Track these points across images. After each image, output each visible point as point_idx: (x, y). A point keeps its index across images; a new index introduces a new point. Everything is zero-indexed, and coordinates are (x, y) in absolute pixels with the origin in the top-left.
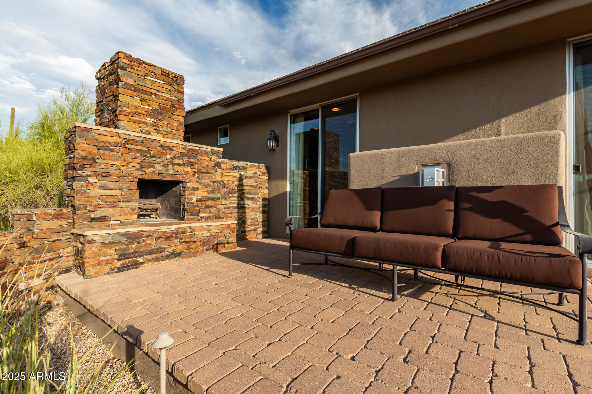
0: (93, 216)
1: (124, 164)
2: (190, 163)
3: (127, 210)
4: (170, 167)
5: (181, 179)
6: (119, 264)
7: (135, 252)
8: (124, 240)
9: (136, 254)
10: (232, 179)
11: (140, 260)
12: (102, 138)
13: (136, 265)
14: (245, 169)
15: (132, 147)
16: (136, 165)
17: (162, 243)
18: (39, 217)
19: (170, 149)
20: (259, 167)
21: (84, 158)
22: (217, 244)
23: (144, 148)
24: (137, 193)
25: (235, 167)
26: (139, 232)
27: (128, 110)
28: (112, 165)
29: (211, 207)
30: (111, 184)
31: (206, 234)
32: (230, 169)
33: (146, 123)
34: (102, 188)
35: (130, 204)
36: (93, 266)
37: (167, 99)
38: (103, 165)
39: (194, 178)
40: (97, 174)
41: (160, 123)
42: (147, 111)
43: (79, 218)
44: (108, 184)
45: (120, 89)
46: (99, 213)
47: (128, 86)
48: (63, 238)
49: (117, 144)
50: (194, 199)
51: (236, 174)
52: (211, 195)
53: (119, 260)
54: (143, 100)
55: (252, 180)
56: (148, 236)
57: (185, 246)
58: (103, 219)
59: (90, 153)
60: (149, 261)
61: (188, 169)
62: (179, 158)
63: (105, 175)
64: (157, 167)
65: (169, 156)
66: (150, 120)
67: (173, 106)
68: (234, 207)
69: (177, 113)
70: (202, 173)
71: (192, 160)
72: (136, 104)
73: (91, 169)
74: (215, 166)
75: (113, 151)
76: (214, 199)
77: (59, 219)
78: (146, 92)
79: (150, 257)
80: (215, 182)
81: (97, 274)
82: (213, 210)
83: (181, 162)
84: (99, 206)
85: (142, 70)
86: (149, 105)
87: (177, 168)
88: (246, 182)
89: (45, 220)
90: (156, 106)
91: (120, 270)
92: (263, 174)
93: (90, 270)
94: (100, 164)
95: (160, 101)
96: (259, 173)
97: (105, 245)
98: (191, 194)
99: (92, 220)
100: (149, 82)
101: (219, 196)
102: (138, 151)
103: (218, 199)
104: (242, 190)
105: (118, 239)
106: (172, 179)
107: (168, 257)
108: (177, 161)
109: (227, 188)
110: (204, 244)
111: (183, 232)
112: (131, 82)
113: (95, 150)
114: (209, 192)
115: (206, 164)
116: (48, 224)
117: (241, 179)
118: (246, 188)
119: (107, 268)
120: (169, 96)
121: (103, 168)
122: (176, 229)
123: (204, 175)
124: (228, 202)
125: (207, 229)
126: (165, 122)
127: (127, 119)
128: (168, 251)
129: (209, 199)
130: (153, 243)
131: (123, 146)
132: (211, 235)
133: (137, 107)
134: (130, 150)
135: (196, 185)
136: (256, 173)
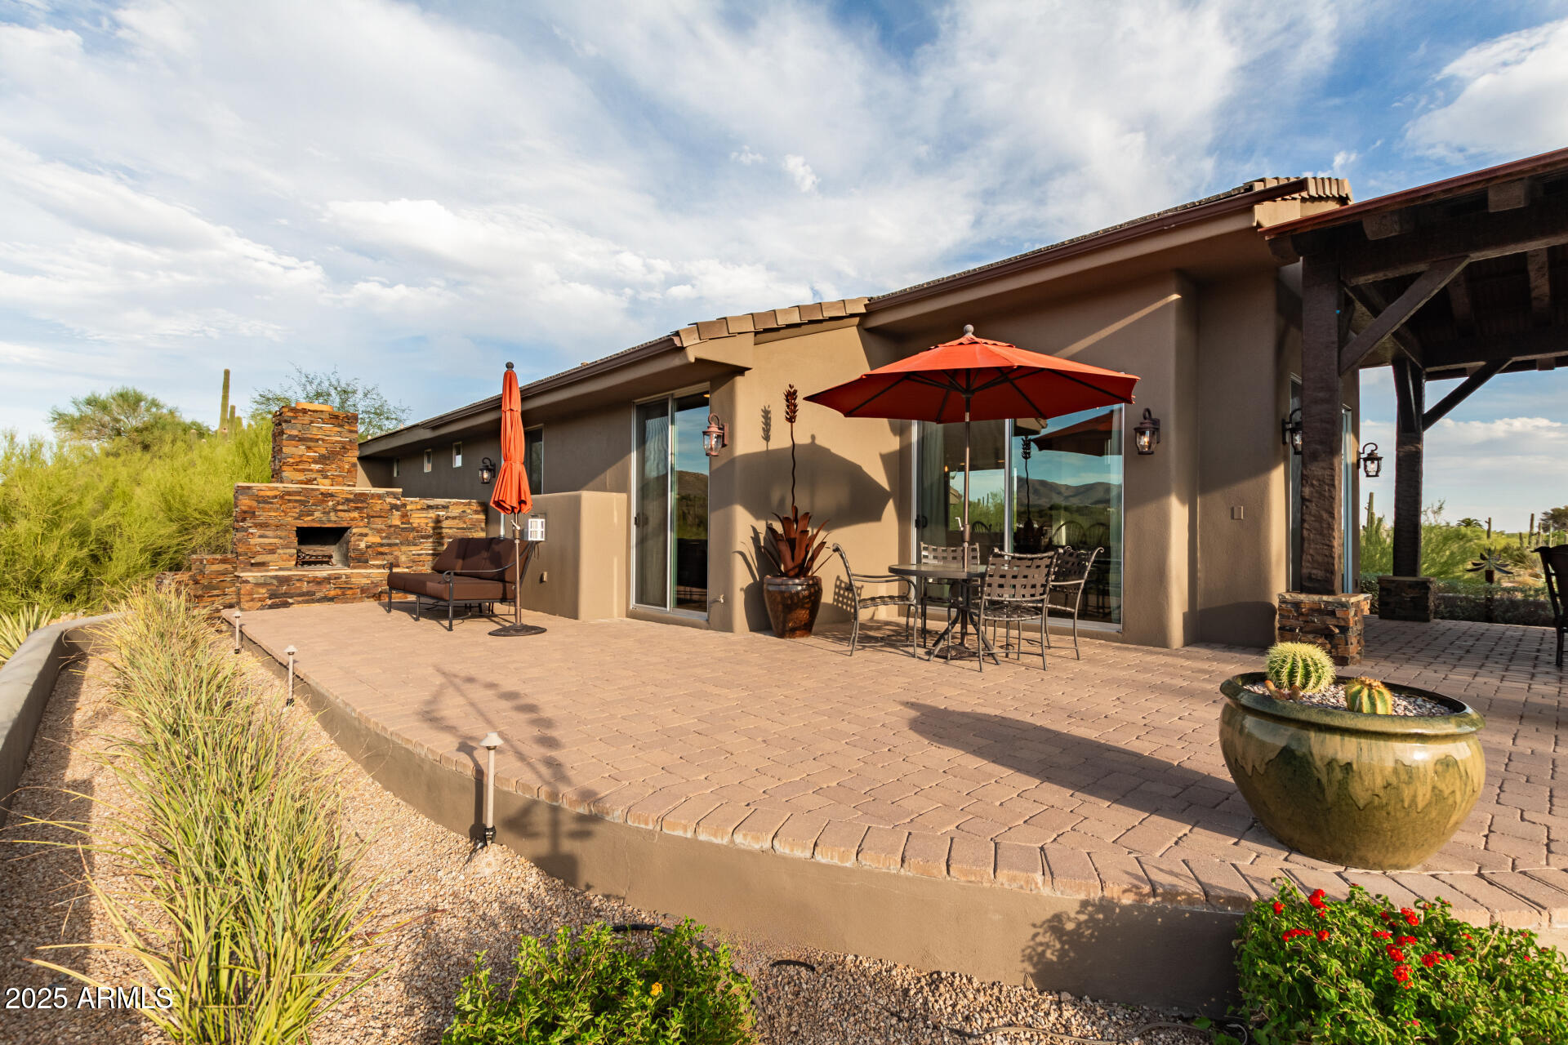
0: (253, 561)
1: (282, 514)
2: (357, 508)
3: (285, 557)
4: (332, 514)
5: (345, 525)
6: (269, 602)
7: (285, 593)
8: (275, 582)
9: (287, 595)
10: (424, 521)
11: (290, 601)
12: (262, 493)
13: (286, 605)
14: (445, 507)
15: (291, 498)
16: (294, 515)
17: (313, 587)
18: (208, 561)
19: (331, 495)
20: (469, 504)
21: (245, 512)
22: (381, 592)
23: (303, 498)
24: (296, 541)
25: (430, 507)
26: (289, 576)
27: (291, 460)
28: (270, 516)
29: (386, 554)
30: (269, 533)
31: (365, 581)
32: (422, 509)
33: (311, 470)
34: (260, 537)
35: (288, 551)
36: (247, 601)
37: (337, 442)
38: (262, 516)
39: (361, 524)
40: (256, 525)
41: (328, 467)
42: (313, 458)
43: (241, 562)
44: (268, 533)
45: (284, 442)
46: (259, 559)
47: (292, 438)
48: (228, 579)
49: (276, 497)
50: (362, 545)
51: (432, 514)
52: (385, 541)
53: (270, 599)
54: (309, 448)
55: (457, 521)
56: (298, 580)
57: (339, 592)
58: (262, 564)
59: (250, 507)
60: (299, 603)
61: (355, 514)
62: (343, 504)
63: (263, 525)
64: (317, 514)
65: (331, 503)
66: (317, 467)
67: (344, 448)
68: (429, 554)
69: (349, 454)
70: (373, 517)
71: (359, 505)
72: (301, 453)
73: (252, 521)
74: (392, 509)
75: (271, 503)
76: (390, 545)
77: (224, 563)
78: (311, 440)
79: (300, 599)
80: (390, 526)
81: (250, 609)
82: (389, 557)
83: (345, 508)
84: (258, 553)
85: (307, 419)
86: (315, 452)
87: (341, 514)
88: (445, 524)
89: (213, 564)
90: (323, 451)
91: (271, 607)
92: (476, 512)
93: (245, 605)
94: (260, 516)
95: (328, 445)
96: (469, 511)
97: (258, 585)
98: (358, 540)
99: (252, 565)
100: (315, 429)
101: (398, 541)
102: (296, 501)
103: (396, 545)
104: (440, 533)
105: (269, 581)
106: (334, 526)
107: (319, 601)
108: (340, 507)
109: (417, 532)
110: (363, 591)
111: (339, 578)
112: (295, 432)
113: (255, 504)
114: (382, 538)
115: (378, 508)
116: (216, 567)
117: (438, 521)
118: (444, 531)
119: (259, 604)
120: (339, 439)
121: (262, 519)
122: (329, 575)
123: (376, 519)
124: (419, 548)
125: (368, 576)
126: (334, 466)
127: (291, 468)
128: (319, 595)
129: (382, 545)
130: (305, 587)
131: (282, 497)
132: (372, 583)
133: (301, 456)
134: (289, 501)
135: (365, 531)
136: (463, 512)
